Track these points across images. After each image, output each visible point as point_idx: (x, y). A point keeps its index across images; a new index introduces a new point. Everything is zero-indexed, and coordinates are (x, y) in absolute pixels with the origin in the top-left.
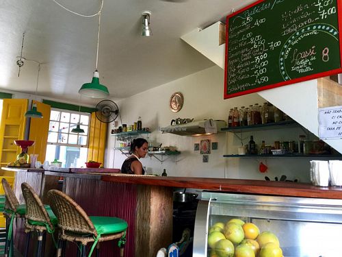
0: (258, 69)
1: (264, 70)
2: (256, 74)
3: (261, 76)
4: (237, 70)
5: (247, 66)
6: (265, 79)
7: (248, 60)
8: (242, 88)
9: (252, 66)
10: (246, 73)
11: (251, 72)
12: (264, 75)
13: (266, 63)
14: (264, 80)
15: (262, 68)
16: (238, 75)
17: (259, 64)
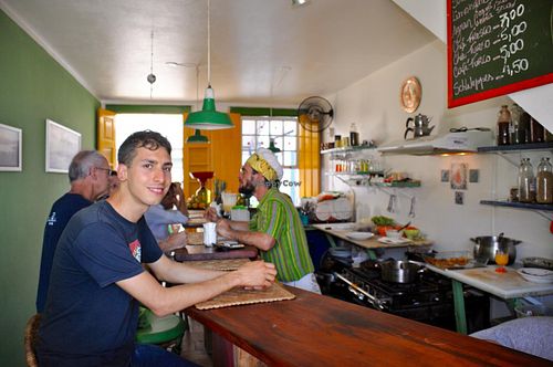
0: (507, 42)
1: (519, 45)
2: (504, 54)
3: (513, 57)
4: (468, 45)
5: (486, 37)
6: (522, 65)
7: (486, 23)
8: (479, 85)
9: (494, 35)
10: (483, 53)
11: (494, 50)
12: (519, 55)
13: (522, 28)
14: (520, 67)
15: (514, 40)
16: (470, 56)
17: (508, 32)
